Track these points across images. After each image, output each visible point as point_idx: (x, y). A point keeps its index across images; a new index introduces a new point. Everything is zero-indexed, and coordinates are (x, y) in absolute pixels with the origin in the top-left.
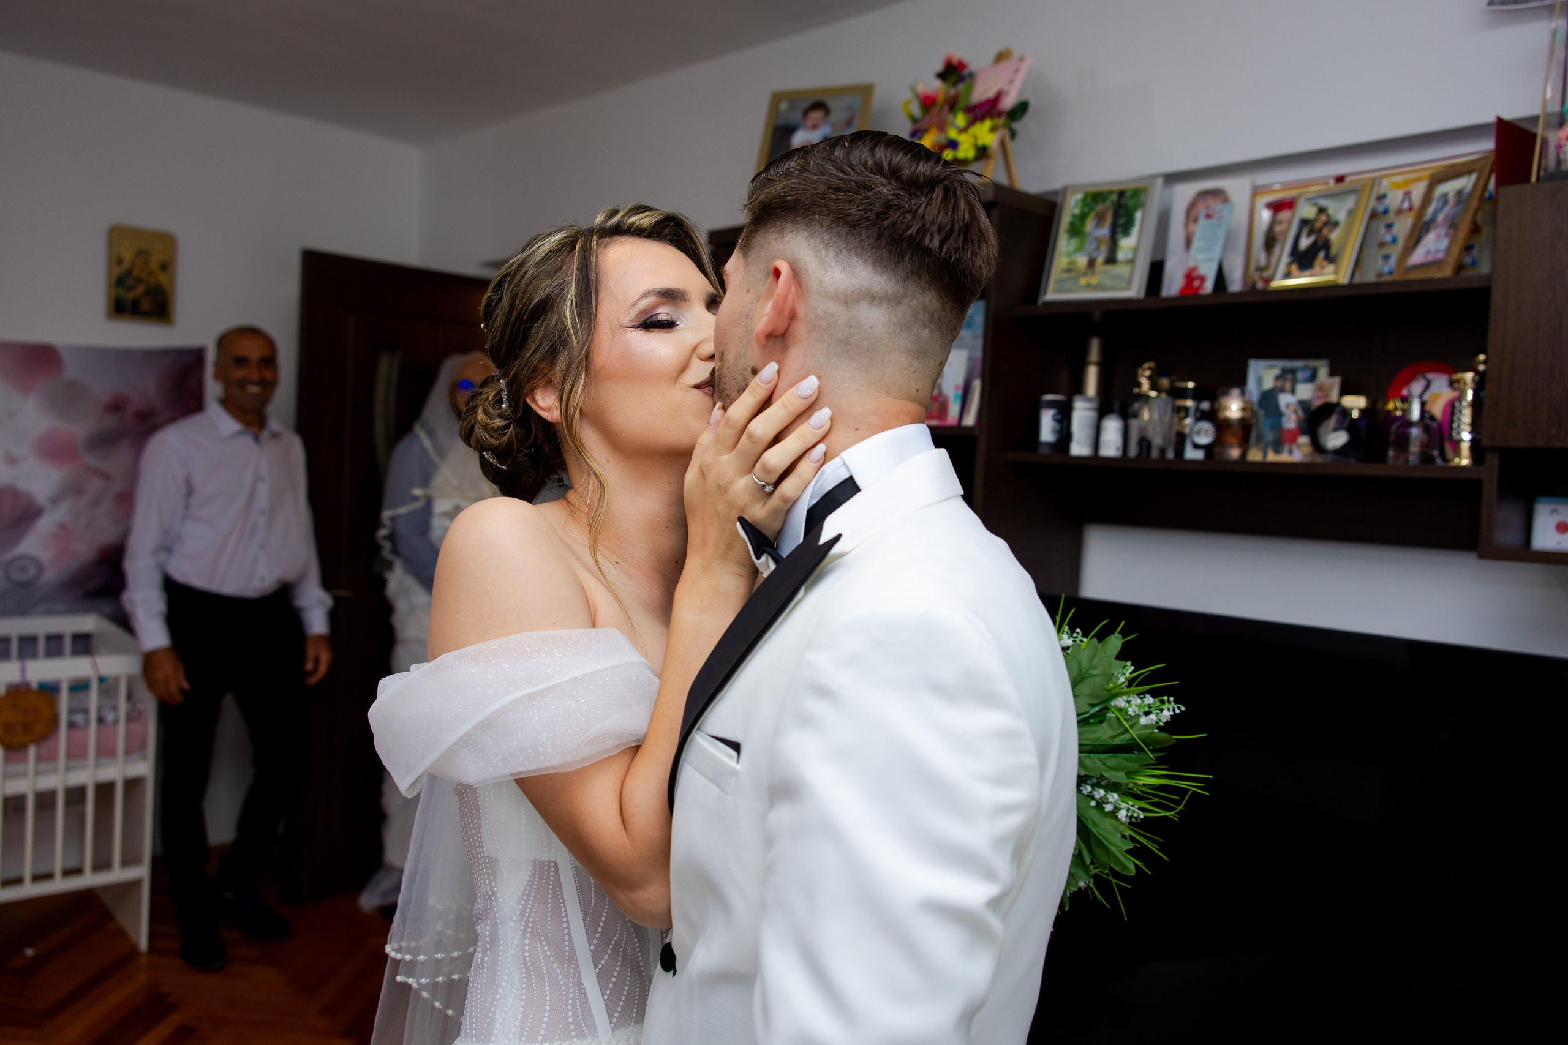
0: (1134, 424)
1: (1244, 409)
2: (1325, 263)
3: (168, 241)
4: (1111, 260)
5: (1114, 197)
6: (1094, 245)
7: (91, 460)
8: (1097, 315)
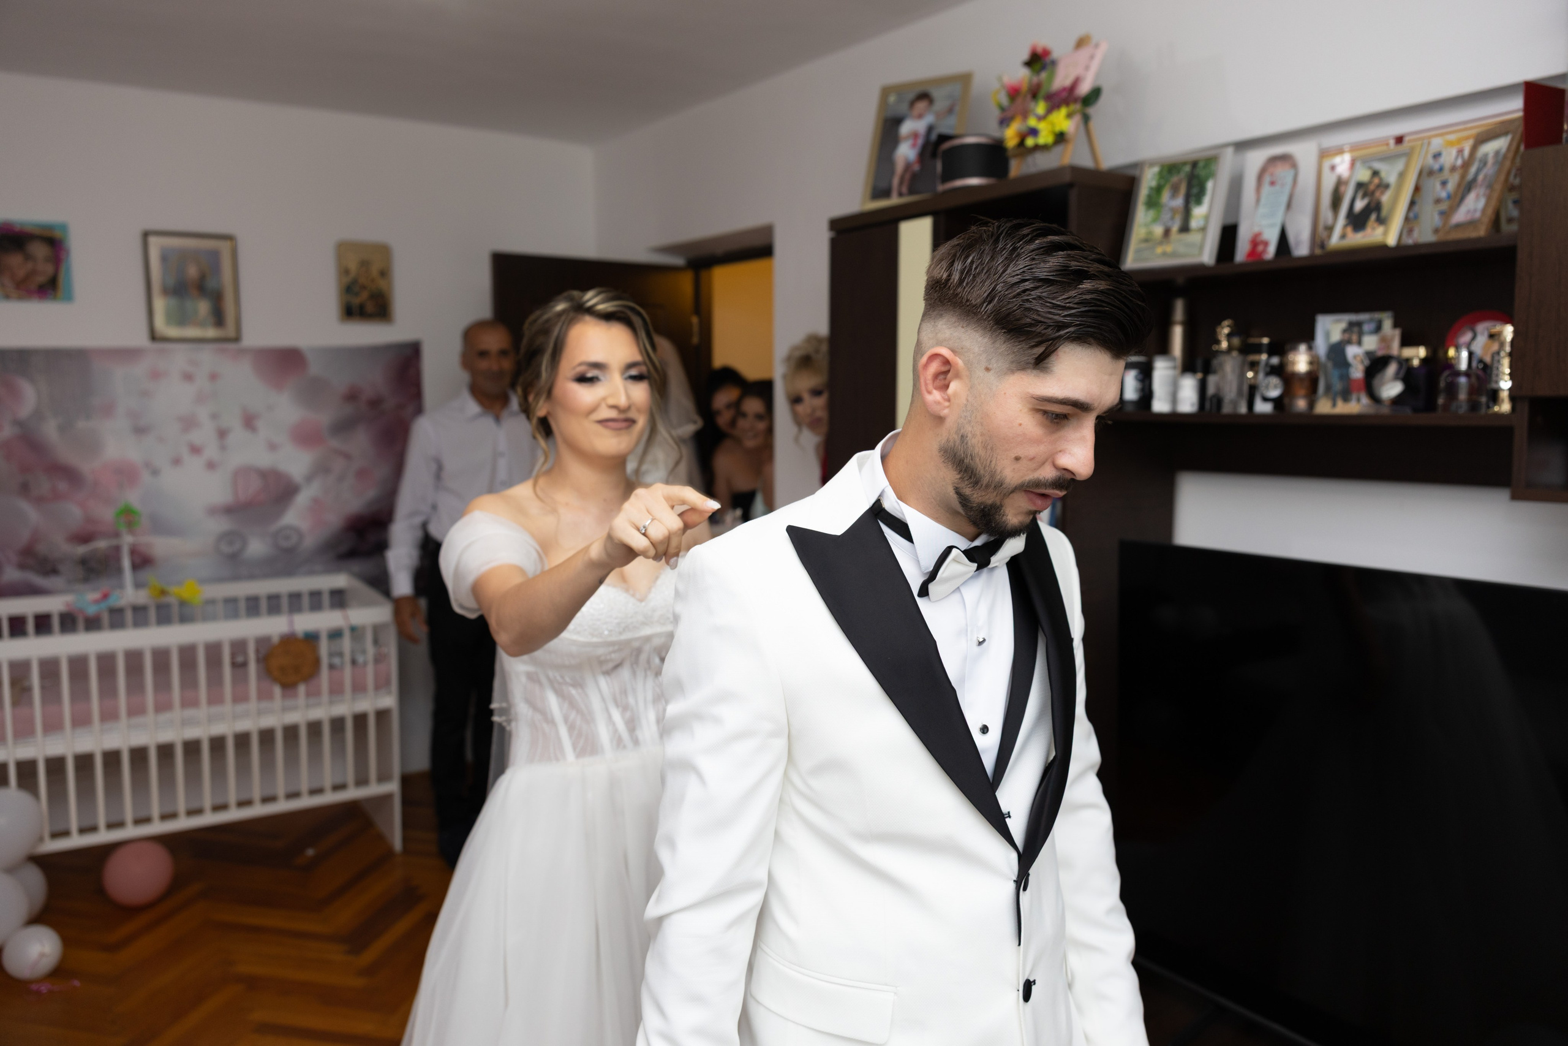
0: (1212, 380)
1: (1311, 363)
2: (1376, 225)
3: (384, 251)
4: (1185, 228)
5: (1188, 168)
6: (1169, 215)
7: (335, 443)
8: (1180, 280)
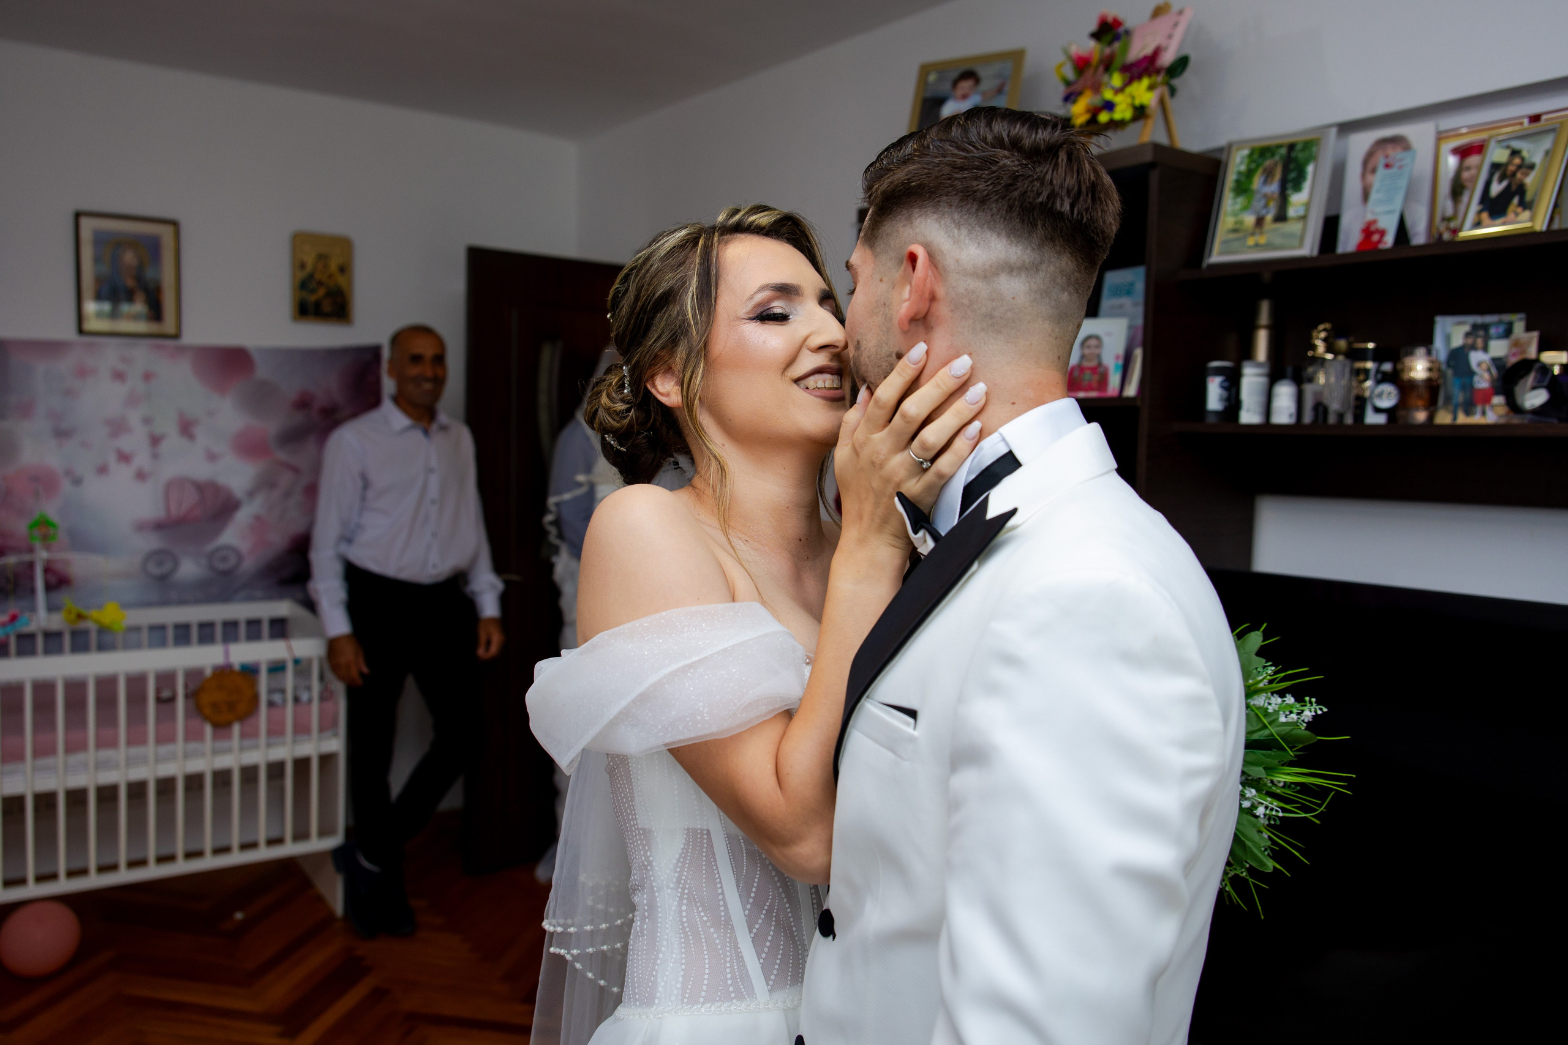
0: (1309, 389)
1: (1430, 370)
2: (1519, 210)
3: (345, 244)
5: (1283, 151)
6: (1263, 202)
7: (281, 455)
8: (1267, 276)
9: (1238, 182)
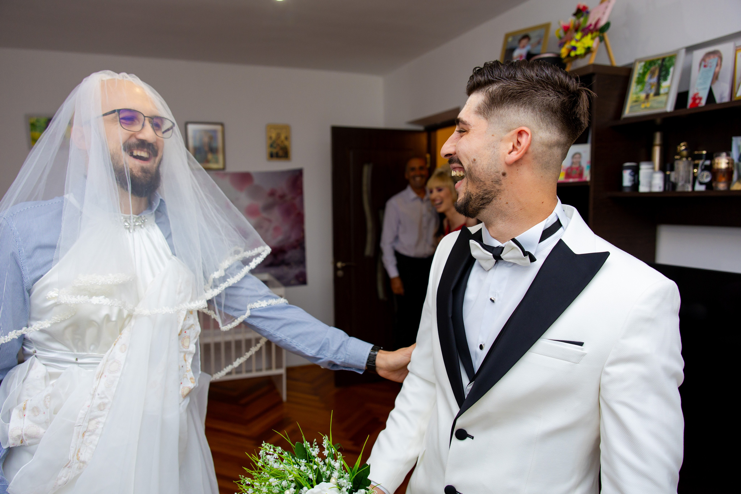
1: (728, 163)
3: (287, 128)
6: (649, 88)
7: (264, 215)
9: (638, 78)
